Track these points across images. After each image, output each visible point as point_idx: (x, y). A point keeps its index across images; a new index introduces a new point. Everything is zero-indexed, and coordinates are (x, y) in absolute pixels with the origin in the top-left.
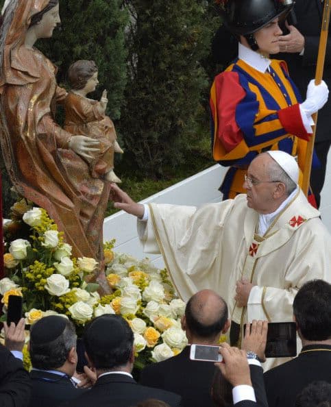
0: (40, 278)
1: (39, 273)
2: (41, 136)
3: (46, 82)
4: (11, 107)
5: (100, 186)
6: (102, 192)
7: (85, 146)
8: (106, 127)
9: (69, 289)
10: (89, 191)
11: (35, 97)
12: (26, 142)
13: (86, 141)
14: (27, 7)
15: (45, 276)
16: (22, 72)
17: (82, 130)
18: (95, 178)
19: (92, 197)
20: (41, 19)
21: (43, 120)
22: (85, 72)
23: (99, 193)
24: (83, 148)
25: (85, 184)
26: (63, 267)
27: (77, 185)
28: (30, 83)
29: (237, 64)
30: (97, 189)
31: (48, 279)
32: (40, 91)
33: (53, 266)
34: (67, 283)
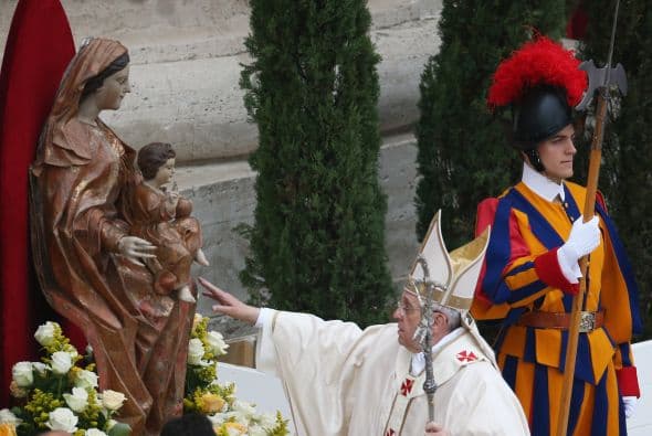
0: (40, 412)
1: (40, 405)
2: (78, 234)
3: (102, 166)
4: (50, 194)
5: (169, 305)
6: (171, 314)
7: (136, 250)
8: (188, 231)
9: (76, 429)
10: (152, 311)
11: (83, 184)
12: (58, 240)
13: (136, 244)
14: (83, 68)
15: (48, 410)
16: (67, 150)
17: (151, 231)
18: (161, 295)
19: (157, 319)
20: (101, 84)
21: (90, 212)
22: (156, 158)
23: (166, 314)
24: (133, 253)
25: (149, 302)
26: (74, 400)
27: (137, 302)
28: (75, 165)
29: (516, 187)
30: (163, 309)
31: (51, 413)
32: (92, 177)
33: (62, 399)
34: (75, 420)
